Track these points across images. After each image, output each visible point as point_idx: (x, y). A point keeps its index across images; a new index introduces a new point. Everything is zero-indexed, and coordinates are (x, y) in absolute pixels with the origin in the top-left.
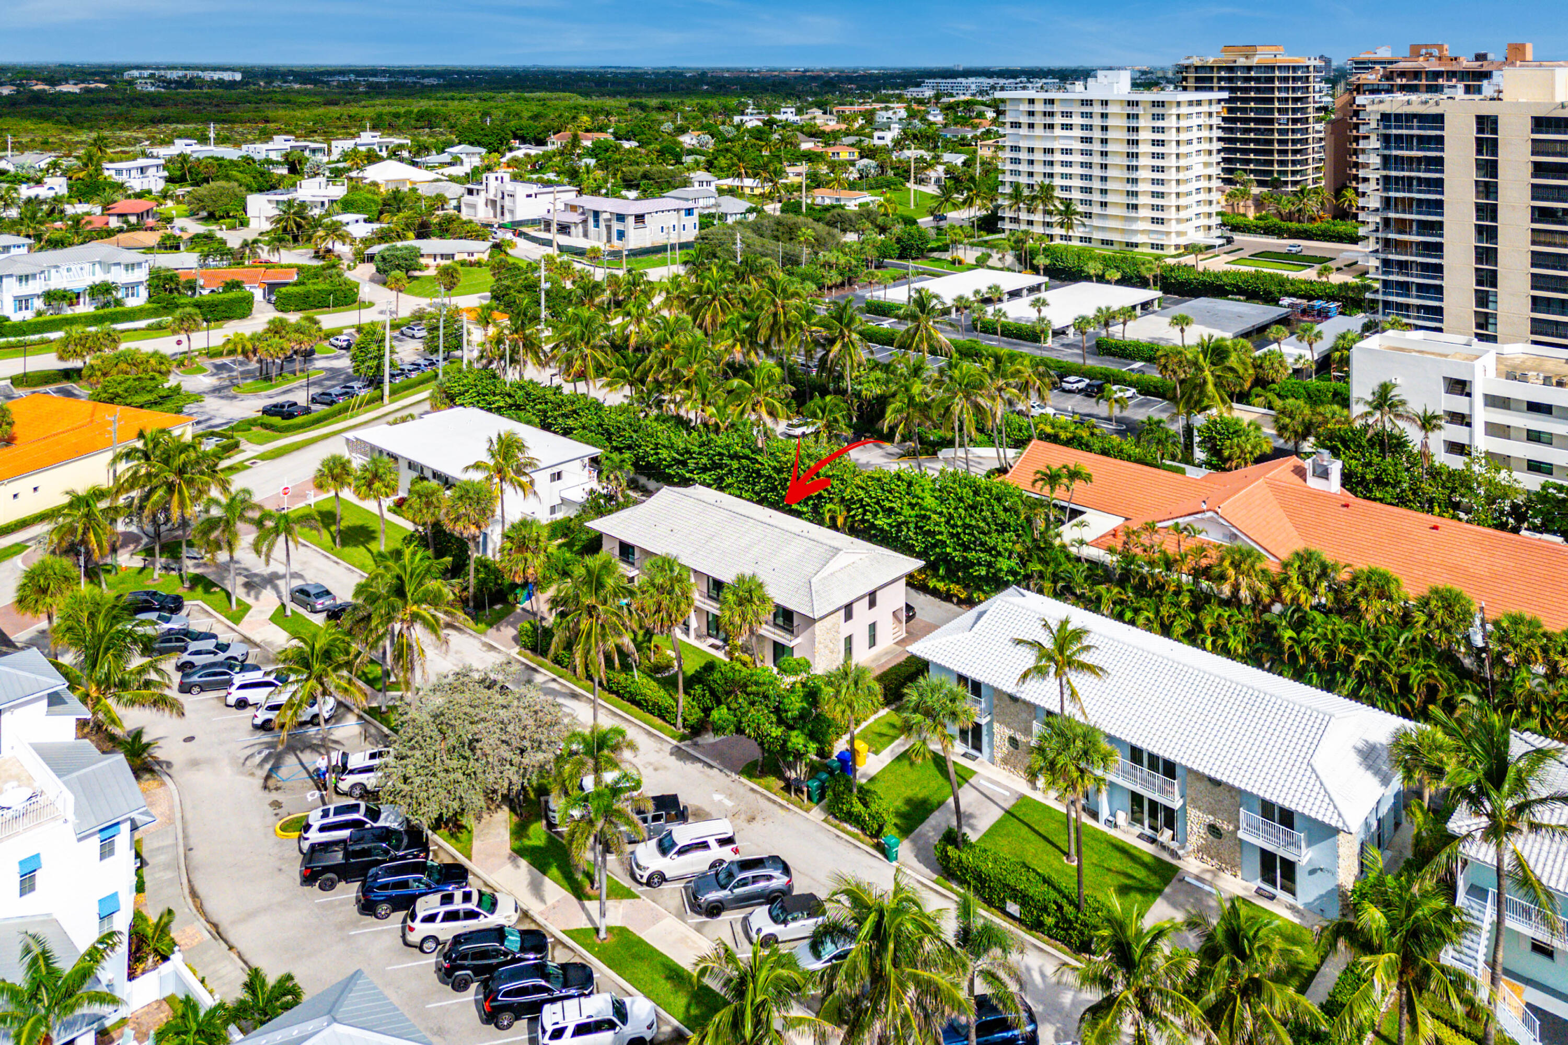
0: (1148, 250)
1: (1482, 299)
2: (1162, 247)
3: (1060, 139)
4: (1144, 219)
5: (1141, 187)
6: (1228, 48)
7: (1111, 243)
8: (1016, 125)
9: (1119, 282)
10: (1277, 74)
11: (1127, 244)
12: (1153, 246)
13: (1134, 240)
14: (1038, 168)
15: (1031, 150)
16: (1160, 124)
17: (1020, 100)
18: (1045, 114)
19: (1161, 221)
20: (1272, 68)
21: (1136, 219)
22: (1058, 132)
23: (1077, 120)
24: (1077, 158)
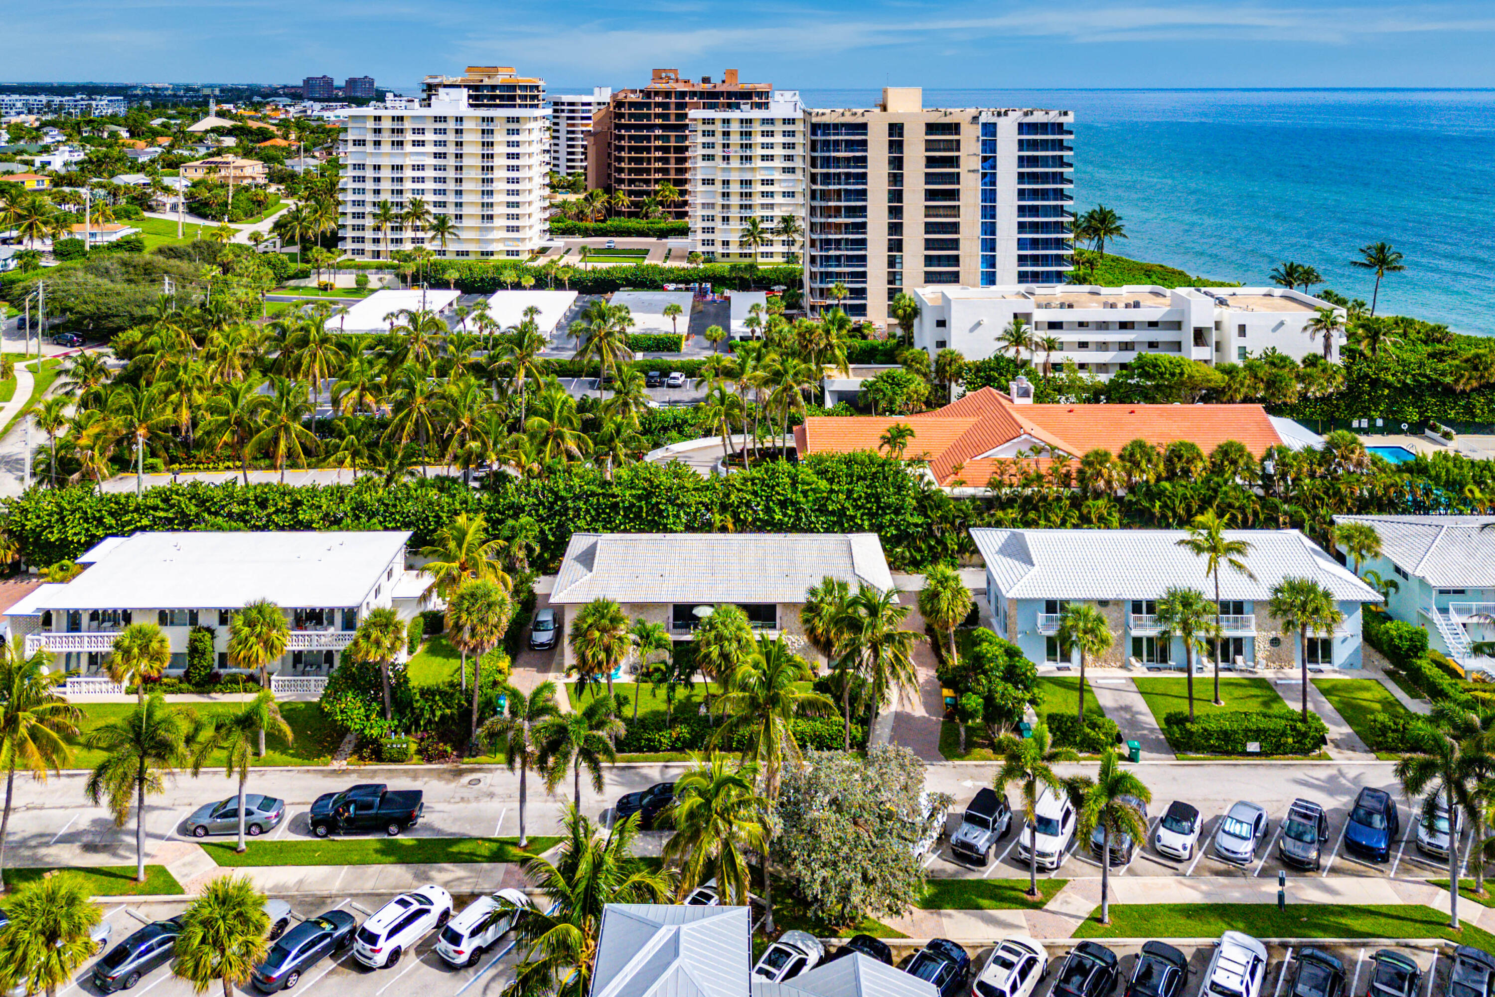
0: (504, 257)
1: (892, 262)
2: (517, 253)
3: (410, 156)
4: (500, 228)
5: (496, 198)
6: (471, 69)
7: (467, 253)
8: (360, 143)
9: (534, 288)
10: (519, 92)
11: (482, 253)
12: (508, 253)
13: (490, 249)
14: (385, 185)
15: (377, 168)
16: (515, 138)
17: (364, 118)
18: (393, 131)
19: (517, 229)
20: (513, 88)
21: (492, 229)
22: (408, 148)
23: (429, 137)
24: (430, 173)
